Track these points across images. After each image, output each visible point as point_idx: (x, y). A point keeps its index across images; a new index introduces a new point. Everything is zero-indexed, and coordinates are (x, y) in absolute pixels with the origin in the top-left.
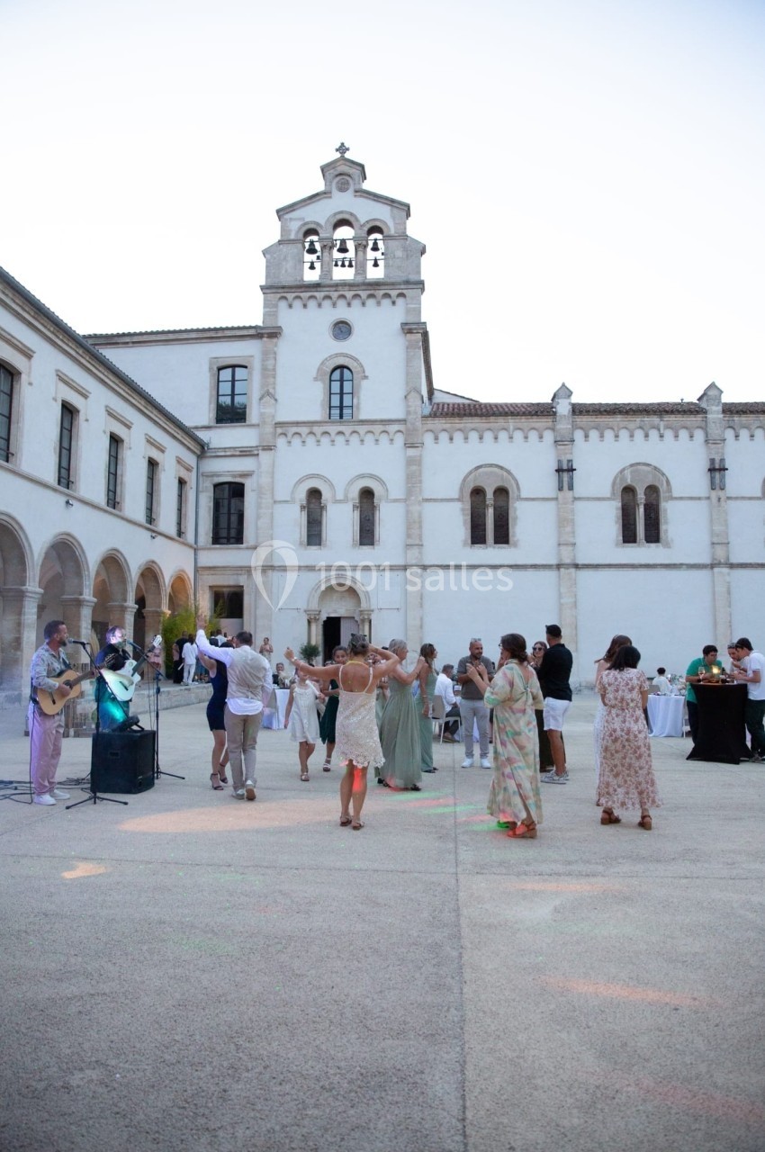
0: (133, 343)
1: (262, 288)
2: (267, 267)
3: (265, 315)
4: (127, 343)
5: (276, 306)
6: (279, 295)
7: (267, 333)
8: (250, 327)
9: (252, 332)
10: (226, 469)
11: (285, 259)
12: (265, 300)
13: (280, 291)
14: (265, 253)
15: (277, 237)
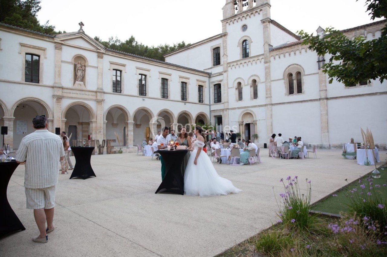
0: (193, 47)
1: (221, 21)
2: (223, 14)
3: (223, 29)
4: (192, 48)
5: (226, 26)
6: (226, 22)
7: (224, 35)
8: (219, 35)
9: (220, 36)
10: (216, 80)
11: (228, 10)
12: (222, 25)
13: (226, 20)
14: (222, 9)
15: (225, 3)
